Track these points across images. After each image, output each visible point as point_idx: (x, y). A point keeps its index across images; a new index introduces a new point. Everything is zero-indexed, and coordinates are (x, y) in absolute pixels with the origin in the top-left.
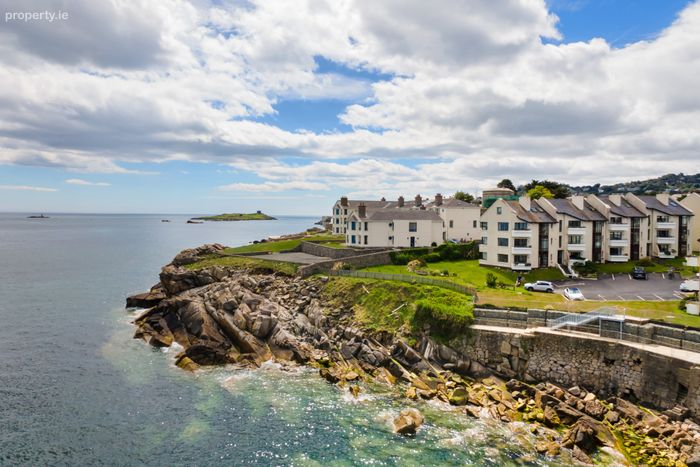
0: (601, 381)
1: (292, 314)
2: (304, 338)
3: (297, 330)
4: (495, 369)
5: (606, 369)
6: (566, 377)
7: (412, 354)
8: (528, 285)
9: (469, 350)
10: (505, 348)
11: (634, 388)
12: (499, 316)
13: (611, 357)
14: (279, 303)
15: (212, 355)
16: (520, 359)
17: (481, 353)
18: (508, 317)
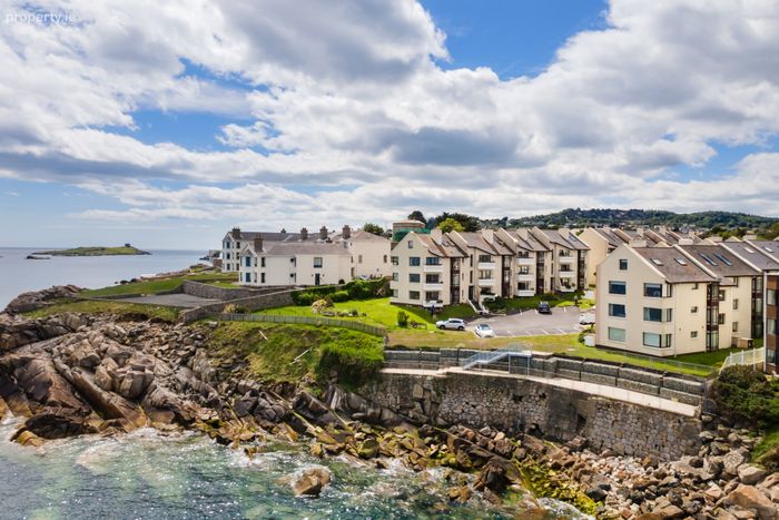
0: (511, 418)
1: (171, 367)
2: (188, 396)
3: (179, 386)
4: (407, 415)
5: (515, 406)
6: (477, 417)
7: (317, 405)
8: (440, 323)
9: (380, 396)
10: (417, 392)
11: (540, 423)
12: (411, 358)
13: (519, 394)
14: (156, 355)
15: (64, 426)
16: (432, 402)
17: (392, 398)
18: (420, 358)
